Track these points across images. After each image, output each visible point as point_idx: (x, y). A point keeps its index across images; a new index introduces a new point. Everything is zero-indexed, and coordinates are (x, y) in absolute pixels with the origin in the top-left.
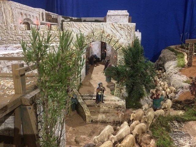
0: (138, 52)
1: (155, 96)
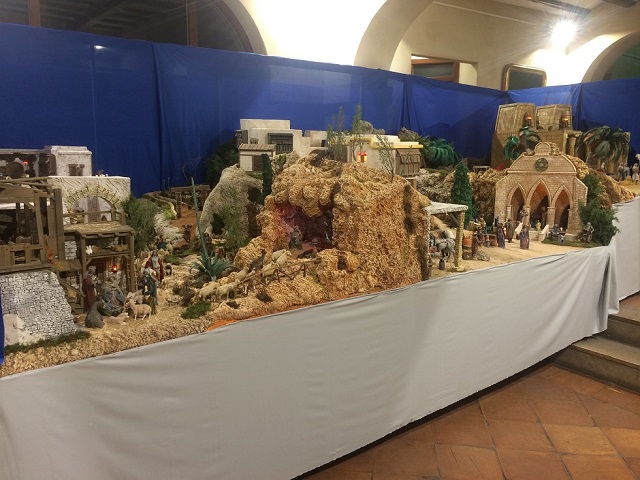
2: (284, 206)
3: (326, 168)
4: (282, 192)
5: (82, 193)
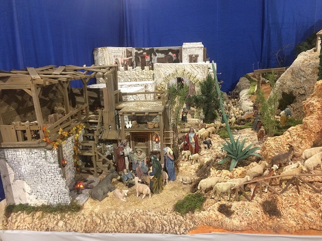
5: (173, 75)
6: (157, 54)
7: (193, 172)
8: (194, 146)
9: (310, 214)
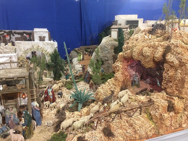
0: (57, 55)
1: (66, 74)
2: (129, 60)
3: (159, 35)
4: (129, 51)
5: (31, 49)
6: (15, 35)
7: (53, 116)
8: (52, 98)
9: (129, 131)
